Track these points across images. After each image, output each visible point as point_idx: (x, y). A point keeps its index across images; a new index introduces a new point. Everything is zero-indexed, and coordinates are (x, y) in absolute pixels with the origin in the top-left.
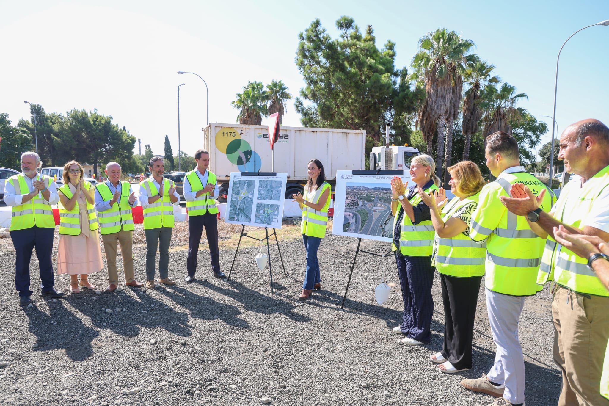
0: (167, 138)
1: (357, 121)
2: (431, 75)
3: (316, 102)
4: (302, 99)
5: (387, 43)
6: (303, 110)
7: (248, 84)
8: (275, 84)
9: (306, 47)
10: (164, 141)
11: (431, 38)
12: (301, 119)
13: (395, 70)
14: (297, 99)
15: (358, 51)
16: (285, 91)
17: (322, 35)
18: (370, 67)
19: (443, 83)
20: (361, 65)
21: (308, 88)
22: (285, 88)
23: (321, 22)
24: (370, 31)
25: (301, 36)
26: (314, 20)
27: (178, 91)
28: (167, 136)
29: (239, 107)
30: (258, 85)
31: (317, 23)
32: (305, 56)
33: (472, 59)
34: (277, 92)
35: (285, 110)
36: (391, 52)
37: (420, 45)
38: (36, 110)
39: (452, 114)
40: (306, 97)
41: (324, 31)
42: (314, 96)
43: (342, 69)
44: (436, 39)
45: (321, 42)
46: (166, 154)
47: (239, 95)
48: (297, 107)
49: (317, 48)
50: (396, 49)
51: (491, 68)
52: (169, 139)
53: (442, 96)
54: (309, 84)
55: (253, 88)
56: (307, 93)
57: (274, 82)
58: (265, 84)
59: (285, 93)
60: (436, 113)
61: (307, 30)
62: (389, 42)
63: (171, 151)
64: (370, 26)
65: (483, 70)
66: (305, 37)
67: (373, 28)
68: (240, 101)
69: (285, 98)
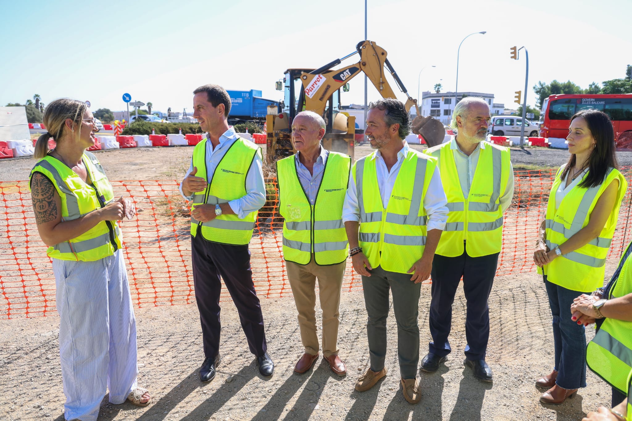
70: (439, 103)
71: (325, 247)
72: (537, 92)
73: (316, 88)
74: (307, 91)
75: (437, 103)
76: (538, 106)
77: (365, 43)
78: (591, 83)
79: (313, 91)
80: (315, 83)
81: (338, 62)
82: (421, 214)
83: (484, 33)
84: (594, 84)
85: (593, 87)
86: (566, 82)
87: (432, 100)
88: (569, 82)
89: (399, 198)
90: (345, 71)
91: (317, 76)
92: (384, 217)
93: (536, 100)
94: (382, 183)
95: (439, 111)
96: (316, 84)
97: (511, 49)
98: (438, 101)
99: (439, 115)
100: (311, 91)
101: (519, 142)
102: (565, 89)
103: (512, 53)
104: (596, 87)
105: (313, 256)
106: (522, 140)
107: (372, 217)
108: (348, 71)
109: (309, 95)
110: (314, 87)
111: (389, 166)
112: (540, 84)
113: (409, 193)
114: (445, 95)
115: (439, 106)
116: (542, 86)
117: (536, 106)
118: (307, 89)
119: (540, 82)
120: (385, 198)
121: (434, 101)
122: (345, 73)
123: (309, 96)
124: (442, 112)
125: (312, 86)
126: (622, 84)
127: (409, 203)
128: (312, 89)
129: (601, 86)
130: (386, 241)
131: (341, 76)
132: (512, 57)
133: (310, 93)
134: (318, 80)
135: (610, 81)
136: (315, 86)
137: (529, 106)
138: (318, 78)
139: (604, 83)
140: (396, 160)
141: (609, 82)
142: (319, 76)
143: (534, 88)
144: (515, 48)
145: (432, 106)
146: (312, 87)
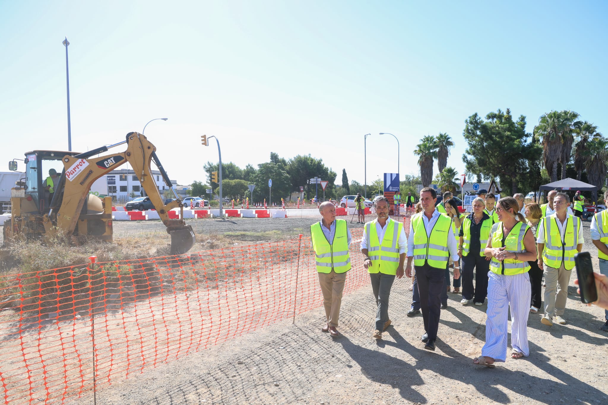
0: (344, 171)
1: (500, 166)
2: (547, 138)
3: (475, 156)
4: (467, 155)
5: (520, 116)
6: (467, 161)
7: (424, 137)
8: (441, 136)
9: (469, 128)
10: (342, 173)
11: (547, 116)
12: (466, 166)
13: (526, 133)
14: (464, 155)
15: (500, 129)
16: (449, 140)
17: (479, 121)
18: (508, 137)
19: (555, 143)
20: (501, 137)
21: (470, 150)
22: (449, 138)
23: (478, 114)
24: (508, 112)
25: (466, 121)
26: (474, 113)
27: (365, 139)
28: (344, 169)
29: (419, 154)
30: (431, 138)
31: (476, 115)
32: (469, 133)
33: (578, 124)
34: (444, 141)
35: (449, 154)
36: (522, 123)
37: (540, 120)
38: (274, 157)
39: (565, 159)
40: (469, 154)
41: (480, 118)
42: (474, 153)
43: (491, 138)
44: (549, 118)
45: (478, 124)
46: (343, 183)
47: (419, 146)
48: (464, 159)
49: (476, 128)
50: (526, 120)
51: (595, 128)
52: (346, 172)
53: (554, 150)
54: (471, 147)
55: (428, 140)
56: (469, 151)
57: (441, 134)
58: (435, 137)
59: (449, 141)
60: (550, 160)
61: (470, 117)
62: (522, 116)
63: (347, 181)
64: (508, 109)
65: (590, 129)
66: (468, 121)
67: (511, 110)
68: (421, 150)
69: (450, 145)
70: (115, 180)
71: (340, 264)
72: (207, 171)
73: (78, 171)
74: (68, 173)
75: (112, 179)
76: (209, 183)
77: (133, 135)
78: (248, 165)
79: (74, 174)
80: (77, 166)
81: (104, 149)
82: (397, 247)
83: (165, 119)
84: (249, 165)
85: (249, 167)
86: (229, 163)
87: (108, 177)
88: (231, 163)
89: (387, 240)
90: (109, 158)
91: (80, 160)
92: (380, 248)
93: (207, 178)
94: (379, 234)
95: (115, 187)
96: (78, 168)
97: (202, 137)
98: (113, 178)
99: (115, 192)
100: (72, 174)
101: (218, 214)
102: (228, 169)
103: (202, 140)
104: (251, 168)
105: (333, 269)
106: (221, 212)
107: (375, 249)
108: (112, 159)
109: (69, 177)
110: (76, 171)
111: (382, 226)
112: (209, 164)
113: (391, 238)
114: (120, 172)
115: (114, 183)
116: (210, 166)
117: (207, 182)
118: (68, 172)
119: (209, 162)
120: (381, 240)
121: (109, 178)
122: (109, 160)
123: (69, 179)
124: (118, 189)
125: (74, 169)
126: (272, 166)
127: (392, 242)
128: (74, 172)
129: (257, 168)
130: (382, 259)
131: (105, 163)
132: (203, 144)
133: (71, 176)
134: (81, 164)
135: (264, 164)
136: (77, 169)
137: (201, 183)
138: (80, 162)
139: (259, 165)
140: (385, 223)
141: (262, 164)
142: (82, 161)
143: (204, 167)
144: (204, 136)
145: (109, 183)
146: (74, 171)
